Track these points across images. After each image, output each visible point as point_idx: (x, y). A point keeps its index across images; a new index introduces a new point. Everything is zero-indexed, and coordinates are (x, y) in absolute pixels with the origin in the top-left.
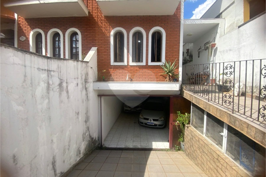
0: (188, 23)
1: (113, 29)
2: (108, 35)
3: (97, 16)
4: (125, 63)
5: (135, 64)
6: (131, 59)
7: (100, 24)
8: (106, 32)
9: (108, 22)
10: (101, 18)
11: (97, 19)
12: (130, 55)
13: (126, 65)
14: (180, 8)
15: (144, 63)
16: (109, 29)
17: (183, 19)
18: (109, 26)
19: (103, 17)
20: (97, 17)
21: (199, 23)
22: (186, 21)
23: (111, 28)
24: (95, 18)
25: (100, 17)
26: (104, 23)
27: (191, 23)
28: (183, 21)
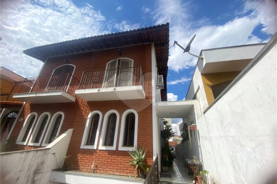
0: (160, 105)
1: (91, 112)
2: (86, 117)
3: (82, 101)
4: (95, 147)
5: (104, 148)
6: (101, 142)
7: (82, 108)
8: (85, 114)
9: (89, 106)
10: (85, 103)
11: (81, 104)
12: (101, 138)
13: (96, 148)
14: (152, 93)
15: (113, 148)
16: (89, 112)
17: (154, 102)
18: (89, 109)
19: (86, 102)
20: (82, 103)
21: (172, 105)
22: (158, 103)
23: (90, 111)
24: (79, 103)
25: (83, 103)
26: (85, 107)
27: (163, 105)
28: (155, 104)
